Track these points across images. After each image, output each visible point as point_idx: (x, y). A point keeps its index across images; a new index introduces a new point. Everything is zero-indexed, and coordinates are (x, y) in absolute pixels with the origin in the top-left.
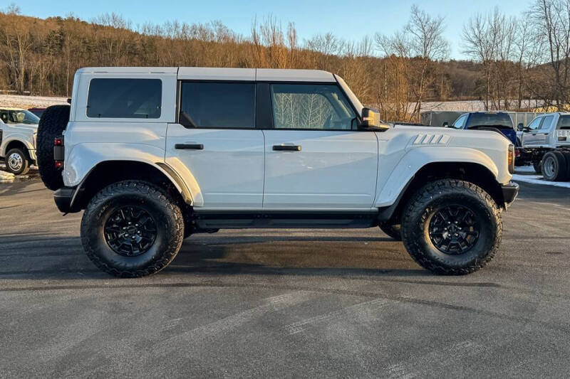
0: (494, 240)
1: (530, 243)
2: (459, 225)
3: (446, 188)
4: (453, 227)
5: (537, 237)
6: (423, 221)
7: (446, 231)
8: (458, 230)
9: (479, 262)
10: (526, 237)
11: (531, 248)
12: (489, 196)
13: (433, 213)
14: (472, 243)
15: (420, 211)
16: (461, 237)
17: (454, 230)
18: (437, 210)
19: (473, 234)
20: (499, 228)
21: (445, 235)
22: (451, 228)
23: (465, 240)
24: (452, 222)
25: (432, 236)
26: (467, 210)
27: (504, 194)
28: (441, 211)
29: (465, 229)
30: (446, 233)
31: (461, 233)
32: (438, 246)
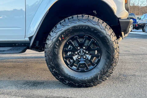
0: (113, 61)
1: (141, 57)
2: (86, 50)
3: (74, 20)
4: (82, 51)
5: (144, 54)
6: (57, 47)
7: (76, 54)
8: (85, 53)
9: (101, 78)
10: (139, 55)
11: (141, 61)
12: (108, 27)
13: (65, 41)
14: (96, 63)
15: (54, 39)
16: (88, 59)
17: (82, 54)
18: (68, 38)
19: (97, 56)
20: (116, 51)
21: (75, 58)
22: (80, 52)
23: (90, 61)
24: (81, 47)
25: (66, 58)
26: (92, 38)
27: (121, 25)
28: (71, 39)
29: (91, 52)
30: (76, 56)
31: (87, 56)
32: (70, 66)
